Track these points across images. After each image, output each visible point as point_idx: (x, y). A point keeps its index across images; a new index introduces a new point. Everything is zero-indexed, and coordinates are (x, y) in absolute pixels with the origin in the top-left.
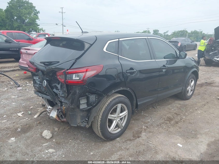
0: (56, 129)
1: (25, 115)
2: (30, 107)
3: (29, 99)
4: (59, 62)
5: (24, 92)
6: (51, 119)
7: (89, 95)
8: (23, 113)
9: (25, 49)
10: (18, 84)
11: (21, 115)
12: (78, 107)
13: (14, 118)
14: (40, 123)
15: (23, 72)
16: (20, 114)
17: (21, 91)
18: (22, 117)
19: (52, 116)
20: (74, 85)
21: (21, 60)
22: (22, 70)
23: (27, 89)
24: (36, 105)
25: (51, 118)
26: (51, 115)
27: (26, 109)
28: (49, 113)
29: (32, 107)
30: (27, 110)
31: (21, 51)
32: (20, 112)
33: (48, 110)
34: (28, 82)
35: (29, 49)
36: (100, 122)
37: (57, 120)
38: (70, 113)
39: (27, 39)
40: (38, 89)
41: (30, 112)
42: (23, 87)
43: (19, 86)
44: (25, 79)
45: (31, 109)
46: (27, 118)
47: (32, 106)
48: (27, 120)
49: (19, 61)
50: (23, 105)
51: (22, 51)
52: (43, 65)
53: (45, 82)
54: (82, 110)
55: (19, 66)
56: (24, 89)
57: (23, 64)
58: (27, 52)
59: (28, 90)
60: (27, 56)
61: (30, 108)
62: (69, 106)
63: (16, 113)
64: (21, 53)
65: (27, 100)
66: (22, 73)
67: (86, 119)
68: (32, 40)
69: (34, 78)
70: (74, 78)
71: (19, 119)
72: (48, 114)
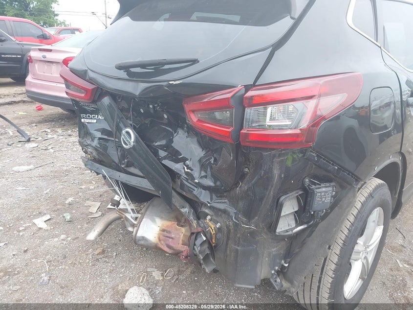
0: (157, 275)
1: (55, 223)
2: (66, 199)
3: (59, 175)
4: (194, 62)
5: (43, 157)
6: (143, 246)
7: (315, 184)
8: (48, 217)
9: (40, 50)
10: (27, 134)
11: (44, 226)
12: (272, 226)
13: (27, 234)
14: (103, 252)
15: (34, 107)
16: (40, 222)
17: (36, 153)
18: (47, 230)
19: (143, 237)
20: (266, 150)
21: (29, 79)
22: (31, 102)
23: (50, 147)
24: (80, 194)
25: (142, 242)
26: (140, 233)
27: (56, 206)
28: (133, 226)
29: (70, 199)
30: (58, 209)
31: (30, 57)
32: (41, 214)
33: (130, 218)
34: (49, 131)
35: (50, 51)
36: (331, 273)
37: (160, 249)
38: (239, 248)
39: (38, 37)
40: (95, 154)
41: (68, 217)
42: (40, 142)
43: (29, 141)
44: (40, 122)
45: (70, 204)
46: (63, 237)
47: (71, 195)
48: (65, 243)
49: (27, 79)
50: (45, 192)
51: (34, 54)
52: (122, 74)
53: (128, 133)
54: (281, 238)
55: (28, 91)
56: (42, 146)
57: (35, 85)
58: (44, 57)
59: (52, 151)
60: (46, 67)
61: (67, 202)
62: (236, 225)
63: (30, 218)
64: (30, 60)
65: (55, 177)
66: (32, 108)
67: (283, 262)
68: (49, 39)
69: (83, 120)
70: (268, 122)
71: (40, 238)
72: (130, 229)
